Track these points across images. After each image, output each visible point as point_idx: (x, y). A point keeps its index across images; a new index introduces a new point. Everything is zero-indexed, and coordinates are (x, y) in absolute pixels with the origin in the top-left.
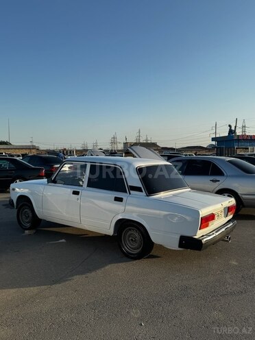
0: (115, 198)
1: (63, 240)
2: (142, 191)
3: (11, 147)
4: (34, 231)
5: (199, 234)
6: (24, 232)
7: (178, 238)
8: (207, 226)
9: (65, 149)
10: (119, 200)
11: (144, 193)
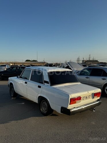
0: (39, 86)
1: (24, 103)
2: (49, 84)
3: (37, 62)
4: (16, 98)
5: (70, 107)
6: (11, 98)
7: (60, 107)
8: (75, 103)
9: (57, 63)
10: (39, 87)
11: (49, 85)
